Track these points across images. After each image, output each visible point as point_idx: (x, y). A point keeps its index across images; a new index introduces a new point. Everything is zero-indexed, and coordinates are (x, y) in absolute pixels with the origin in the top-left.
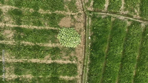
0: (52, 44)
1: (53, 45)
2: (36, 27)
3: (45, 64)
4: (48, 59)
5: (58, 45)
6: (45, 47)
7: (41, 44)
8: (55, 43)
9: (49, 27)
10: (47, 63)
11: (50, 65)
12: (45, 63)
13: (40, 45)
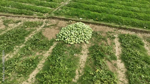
0: (82, 54)
1: (85, 53)
2: (35, 72)
3: (127, 73)
4: (115, 65)
5: (85, 47)
6: (86, 66)
7: (79, 72)
8: (81, 49)
9: (48, 52)
10: (125, 70)
11: (127, 65)
12: (124, 72)
13: (80, 74)
